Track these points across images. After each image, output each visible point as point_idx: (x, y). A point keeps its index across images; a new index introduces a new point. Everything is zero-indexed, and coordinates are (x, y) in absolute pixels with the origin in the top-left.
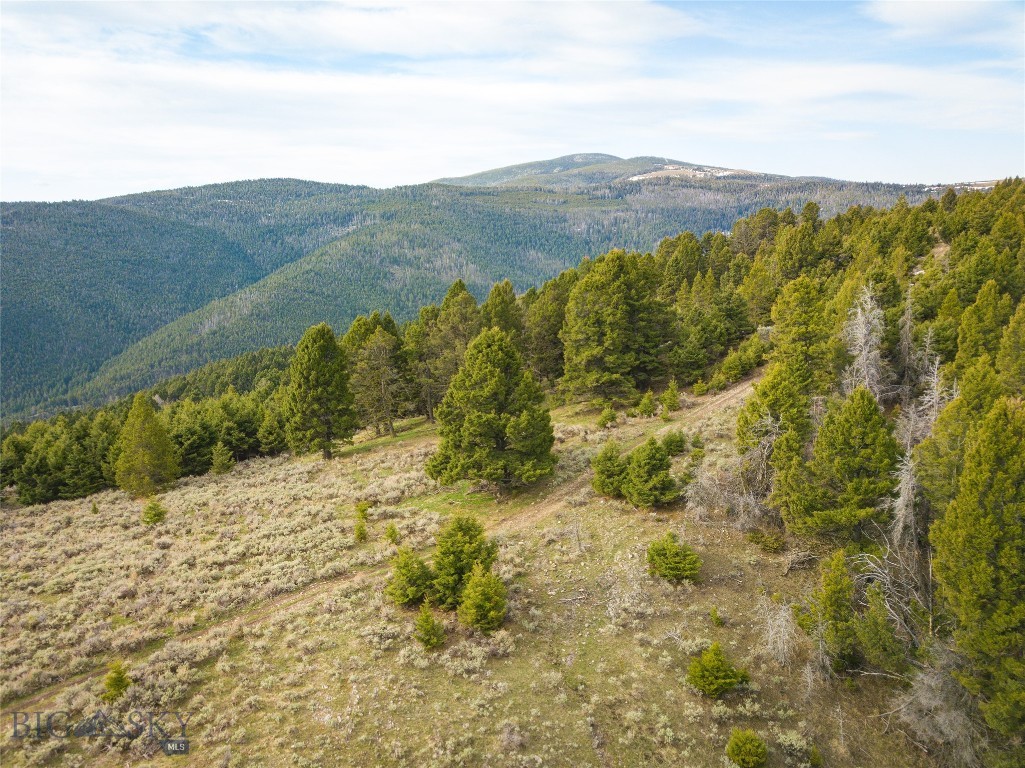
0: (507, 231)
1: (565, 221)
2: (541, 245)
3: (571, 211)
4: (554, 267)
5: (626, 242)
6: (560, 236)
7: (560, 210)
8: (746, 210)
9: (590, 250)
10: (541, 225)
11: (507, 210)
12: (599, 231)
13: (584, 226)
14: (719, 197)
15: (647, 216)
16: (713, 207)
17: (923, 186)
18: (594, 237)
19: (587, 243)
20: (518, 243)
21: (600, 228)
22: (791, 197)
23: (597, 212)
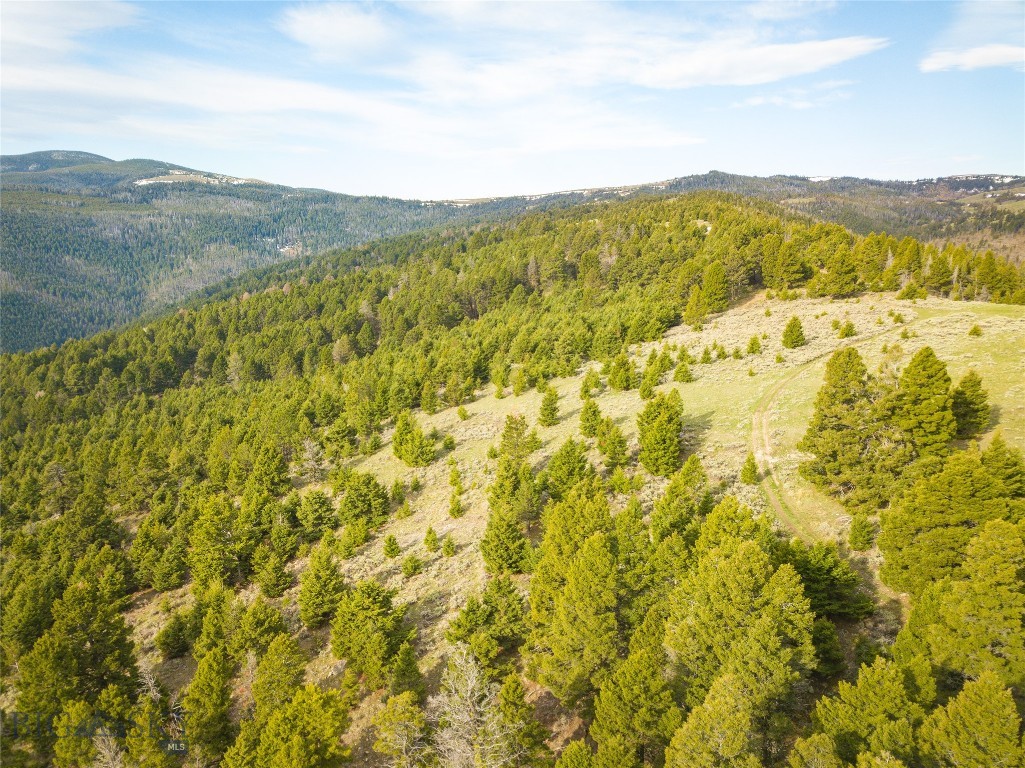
0: (28, 235)
1: (93, 225)
2: (75, 250)
3: (97, 214)
4: (99, 274)
5: (171, 248)
6: (93, 240)
7: (84, 212)
8: (280, 218)
9: (131, 255)
10: (67, 228)
11: (19, 211)
12: (136, 237)
13: (117, 232)
14: (250, 205)
15: (183, 221)
16: (247, 214)
17: (419, 202)
18: (132, 242)
19: (126, 249)
20: (48, 250)
21: (136, 232)
22: (317, 207)
23: (126, 216)
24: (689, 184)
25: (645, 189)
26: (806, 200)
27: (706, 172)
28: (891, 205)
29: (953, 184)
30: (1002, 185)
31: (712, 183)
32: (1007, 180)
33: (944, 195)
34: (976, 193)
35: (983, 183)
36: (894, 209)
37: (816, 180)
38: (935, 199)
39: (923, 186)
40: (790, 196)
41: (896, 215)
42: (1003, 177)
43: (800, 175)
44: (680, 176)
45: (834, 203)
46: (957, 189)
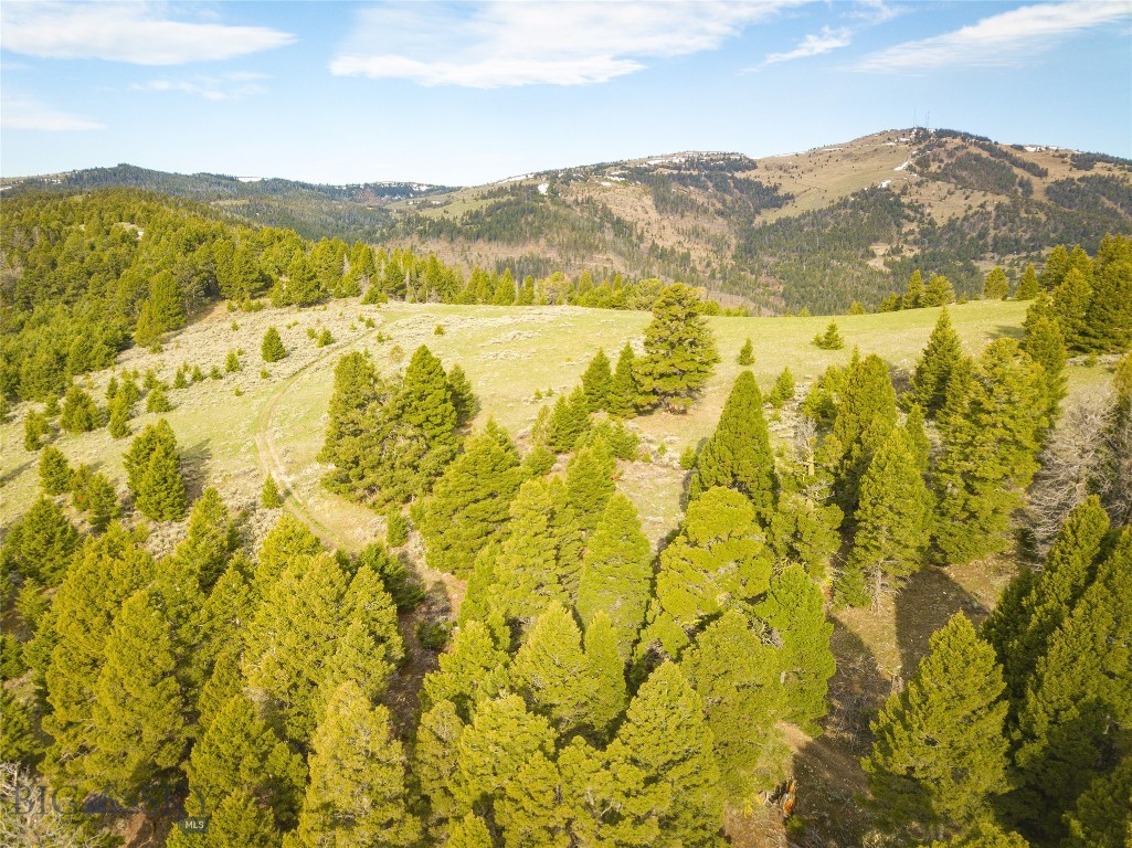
24: (94, 178)
25: (31, 182)
26: (239, 202)
27: (115, 165)
28: (325, 209)
29: (379, 190)
30: (420, 193)
31: (124, 179)
32: (423, 189)
33: (373, 202)
34: (399, 200)
35: (404, 190)
36: (329, 214)
37: (246, 180)
38: (366, 204)
39: (352, 191)
40: (220, 197)
41: (330, 219)
42: (419, 185)
43: (227, 174)
44: (80, 168)
45: (268, 206)
46: (383, 196)
